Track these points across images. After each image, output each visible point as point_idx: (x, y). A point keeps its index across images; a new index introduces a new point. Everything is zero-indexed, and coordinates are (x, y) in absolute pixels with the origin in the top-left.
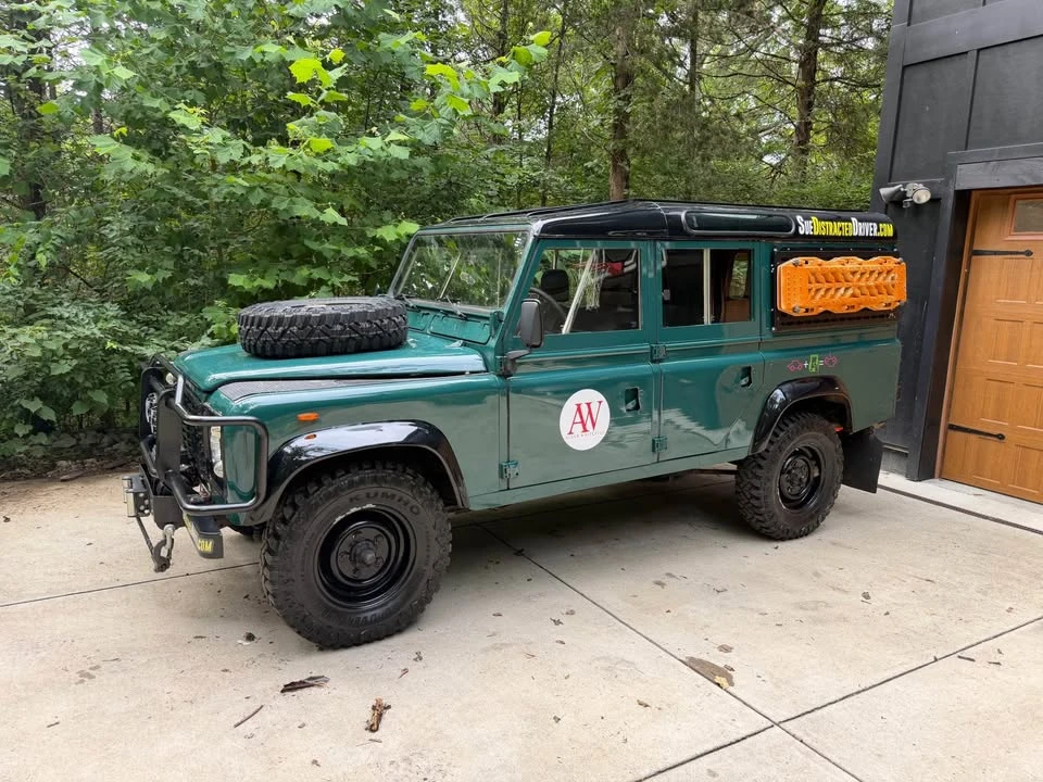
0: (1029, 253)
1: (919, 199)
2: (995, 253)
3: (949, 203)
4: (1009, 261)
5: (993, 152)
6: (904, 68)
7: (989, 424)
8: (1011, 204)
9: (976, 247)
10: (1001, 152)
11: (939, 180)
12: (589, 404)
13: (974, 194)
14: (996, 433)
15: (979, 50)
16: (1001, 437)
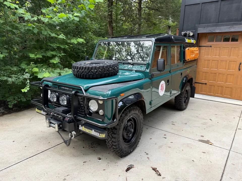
0: (211, 46)
1: (191, 35)
2: (204, 46)
3: (196, 36)
4: (207, 48)
5: (206, 25)
6: (185, 6)
7: (203, 81)
8: (207, 36)
9: (200, 45)
10: (207, 25)
11: (194, 31)
12: (163, 84)
13: (199, 34)
14: (205, 83)
15: (202, 3)
16: (206, 84)
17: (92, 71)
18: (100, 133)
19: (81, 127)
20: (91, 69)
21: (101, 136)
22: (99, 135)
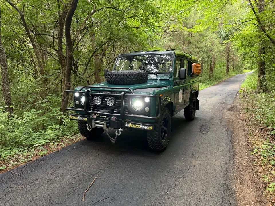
17: (130, 78)
18: (148, 126)
19: (128, 125)
20: (129, 76)
21: (149, 128)
22: (148, 128)
